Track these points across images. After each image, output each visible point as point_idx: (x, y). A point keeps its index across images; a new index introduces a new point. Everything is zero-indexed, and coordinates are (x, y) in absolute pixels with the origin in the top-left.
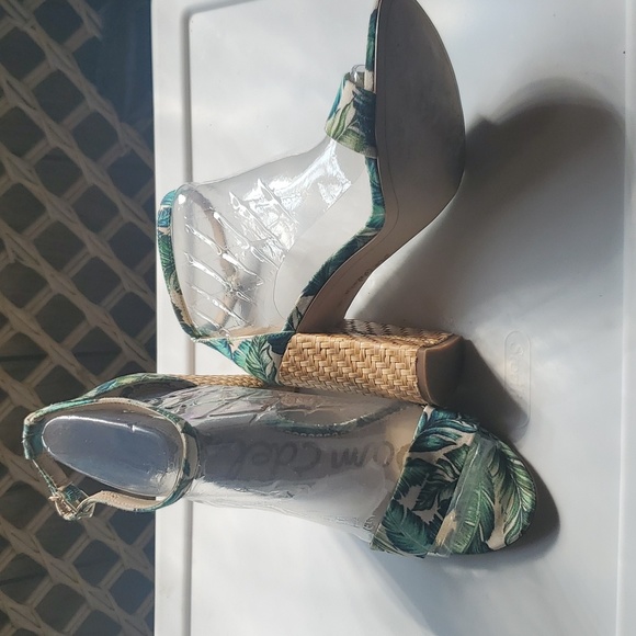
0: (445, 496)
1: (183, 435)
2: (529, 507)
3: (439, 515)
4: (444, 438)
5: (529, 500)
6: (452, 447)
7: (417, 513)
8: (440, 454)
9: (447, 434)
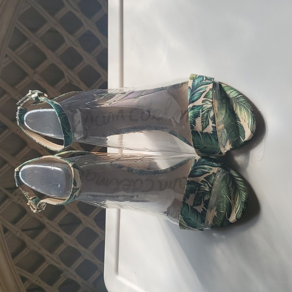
0: (206, 198)
1: (72, 168)
2: (245, 199)
3: (205, 208)
4: (203, 170)
5: (244, 196)
6: (208, 174)
7: (195, 207)
8: (202, 178)
9: (205, 168)
